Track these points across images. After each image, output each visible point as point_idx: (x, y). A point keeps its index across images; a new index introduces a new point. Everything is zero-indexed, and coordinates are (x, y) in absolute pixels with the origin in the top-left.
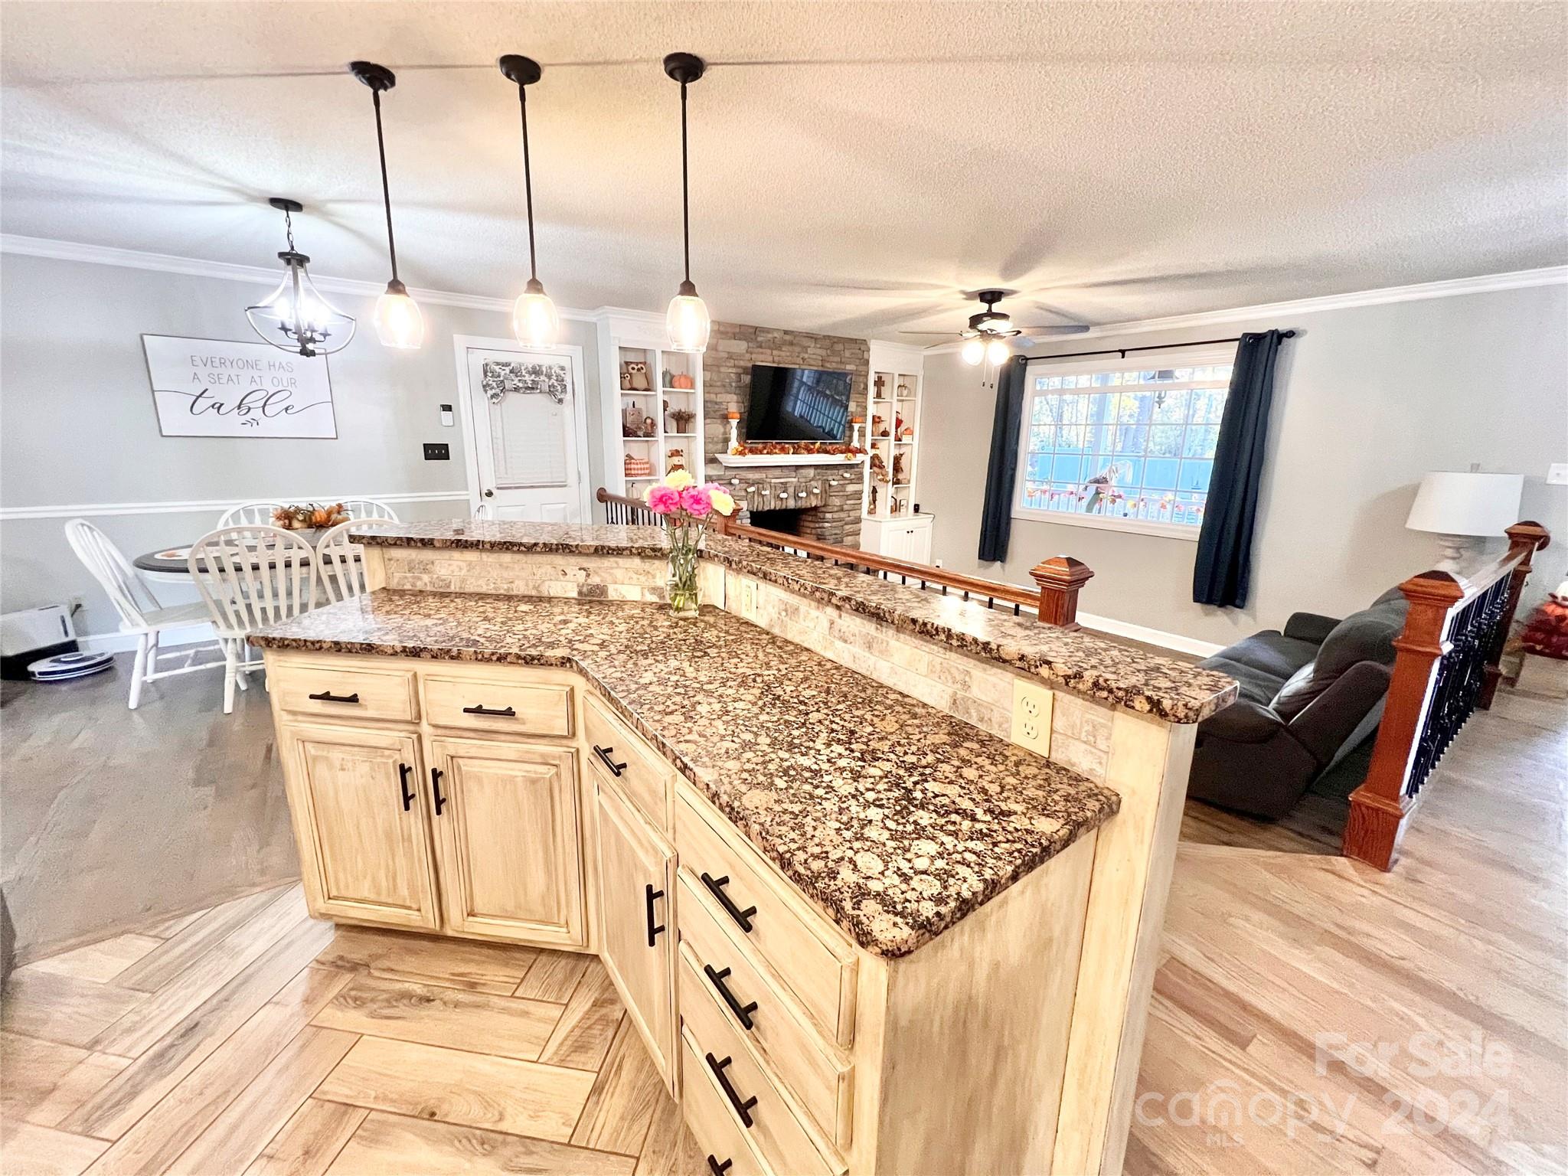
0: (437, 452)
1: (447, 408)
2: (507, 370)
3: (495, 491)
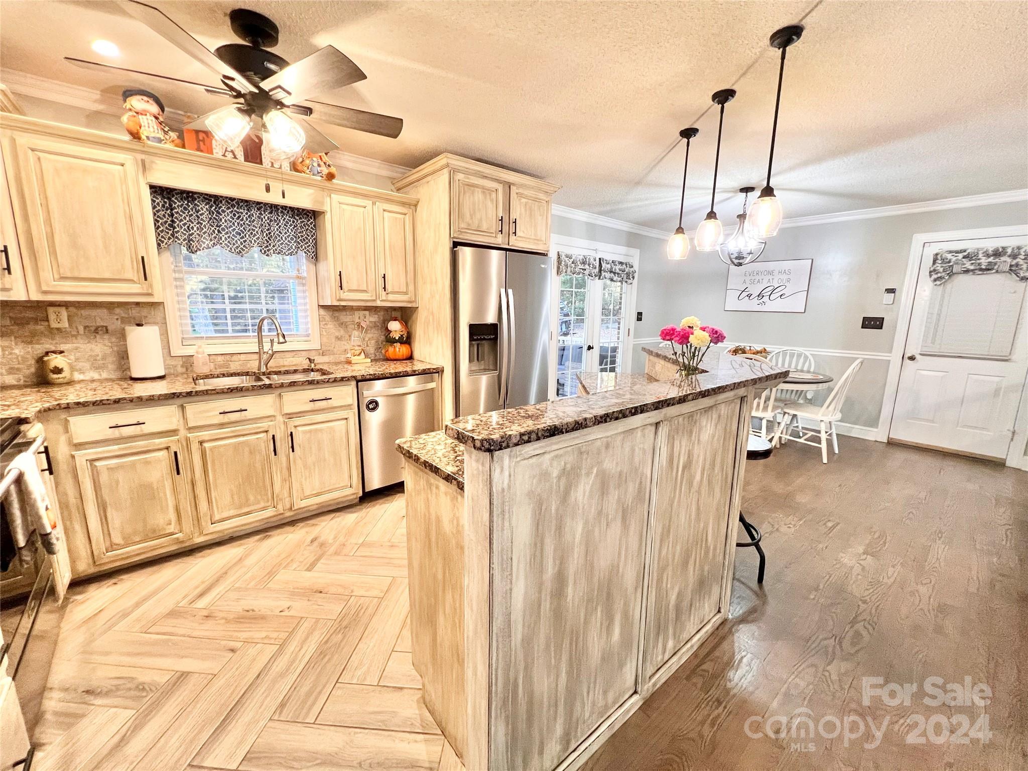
0: (873, 323)
1: (891, 291)
3: (918, 357)
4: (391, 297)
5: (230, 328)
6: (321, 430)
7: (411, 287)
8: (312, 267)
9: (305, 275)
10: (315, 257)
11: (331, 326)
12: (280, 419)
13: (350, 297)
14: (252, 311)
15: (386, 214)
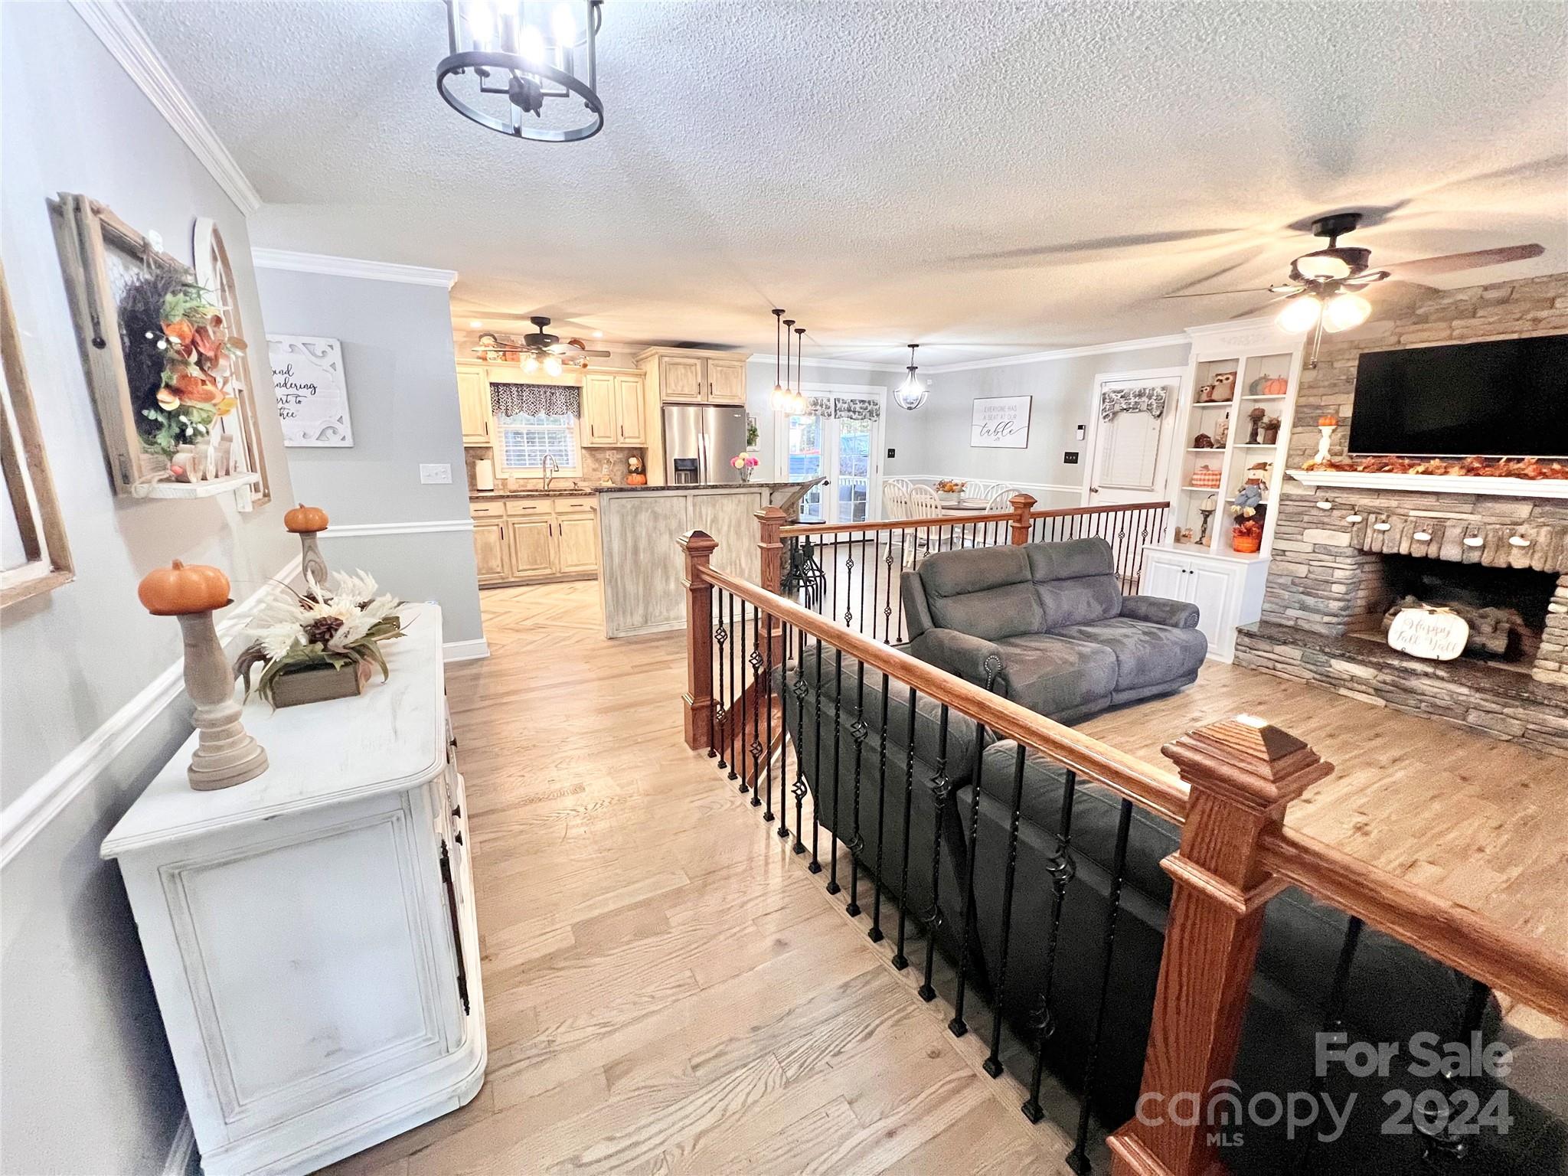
0: (1071, 458)
1: (1080, 427)
2: (1119, 395)
3: (1100, 489)
4: (627, 440)
5: (527, 462)
6: (577, 525)
7: (642, 432)
8: (577, 420)
9: (572, 426)
10: (579, 416)
11: (590, 461)
12: (554, 515)
13: (598, 442)
14: (540, 451)
15: (623, 384)
